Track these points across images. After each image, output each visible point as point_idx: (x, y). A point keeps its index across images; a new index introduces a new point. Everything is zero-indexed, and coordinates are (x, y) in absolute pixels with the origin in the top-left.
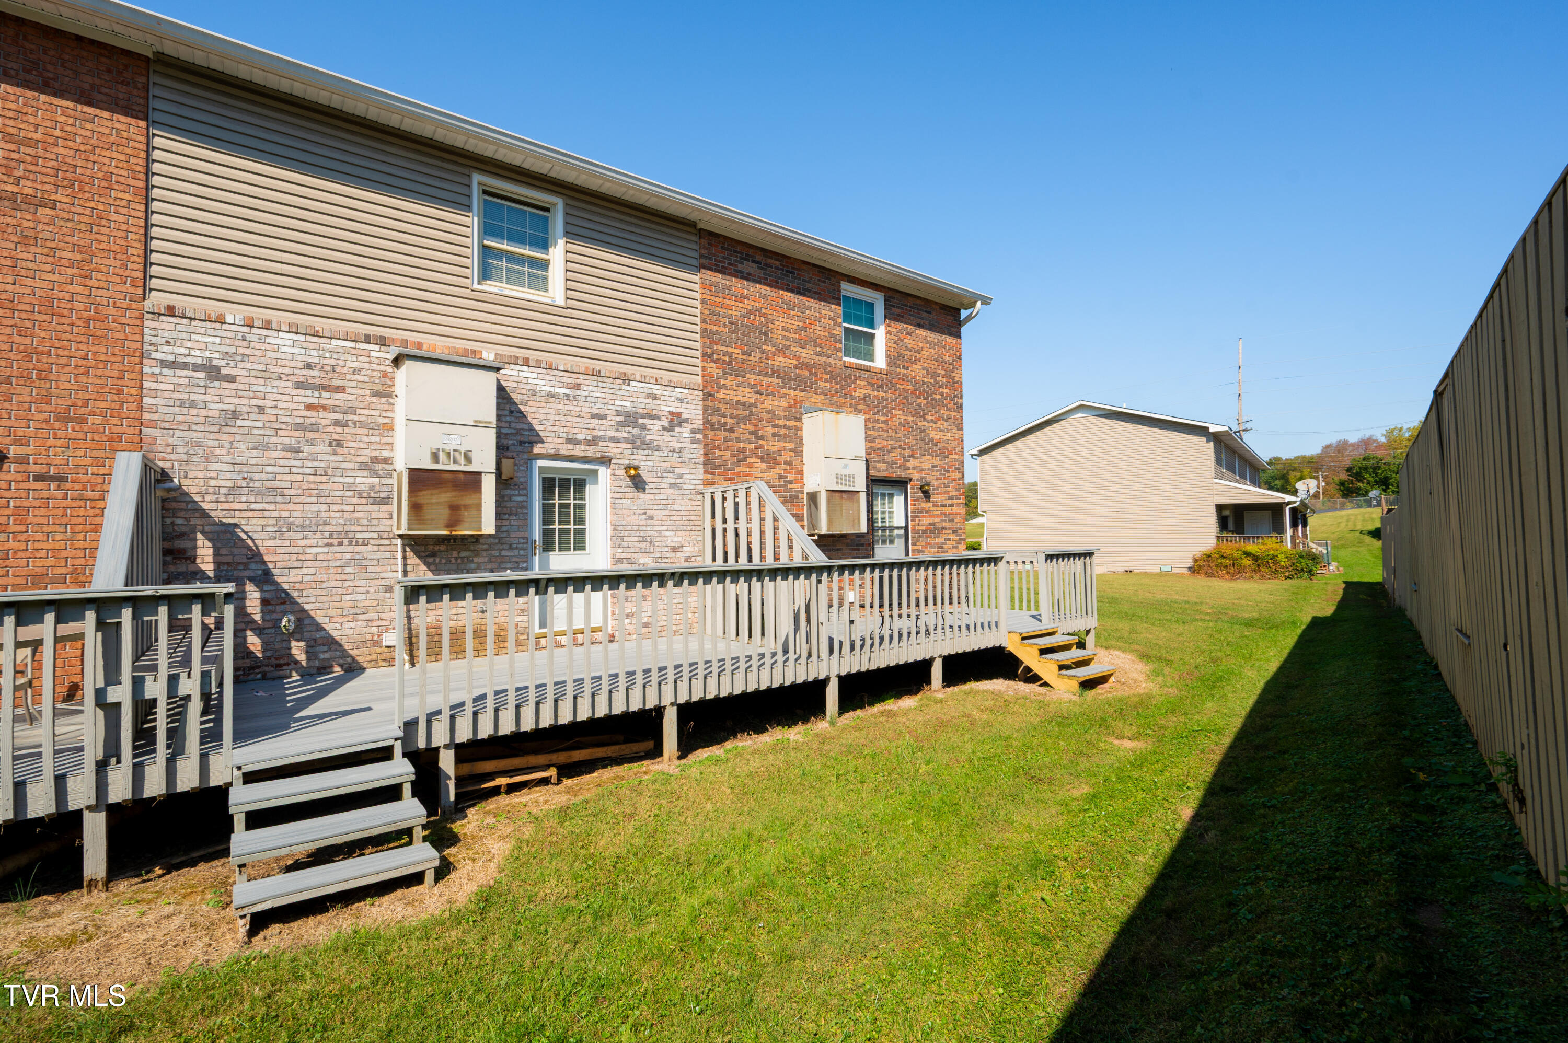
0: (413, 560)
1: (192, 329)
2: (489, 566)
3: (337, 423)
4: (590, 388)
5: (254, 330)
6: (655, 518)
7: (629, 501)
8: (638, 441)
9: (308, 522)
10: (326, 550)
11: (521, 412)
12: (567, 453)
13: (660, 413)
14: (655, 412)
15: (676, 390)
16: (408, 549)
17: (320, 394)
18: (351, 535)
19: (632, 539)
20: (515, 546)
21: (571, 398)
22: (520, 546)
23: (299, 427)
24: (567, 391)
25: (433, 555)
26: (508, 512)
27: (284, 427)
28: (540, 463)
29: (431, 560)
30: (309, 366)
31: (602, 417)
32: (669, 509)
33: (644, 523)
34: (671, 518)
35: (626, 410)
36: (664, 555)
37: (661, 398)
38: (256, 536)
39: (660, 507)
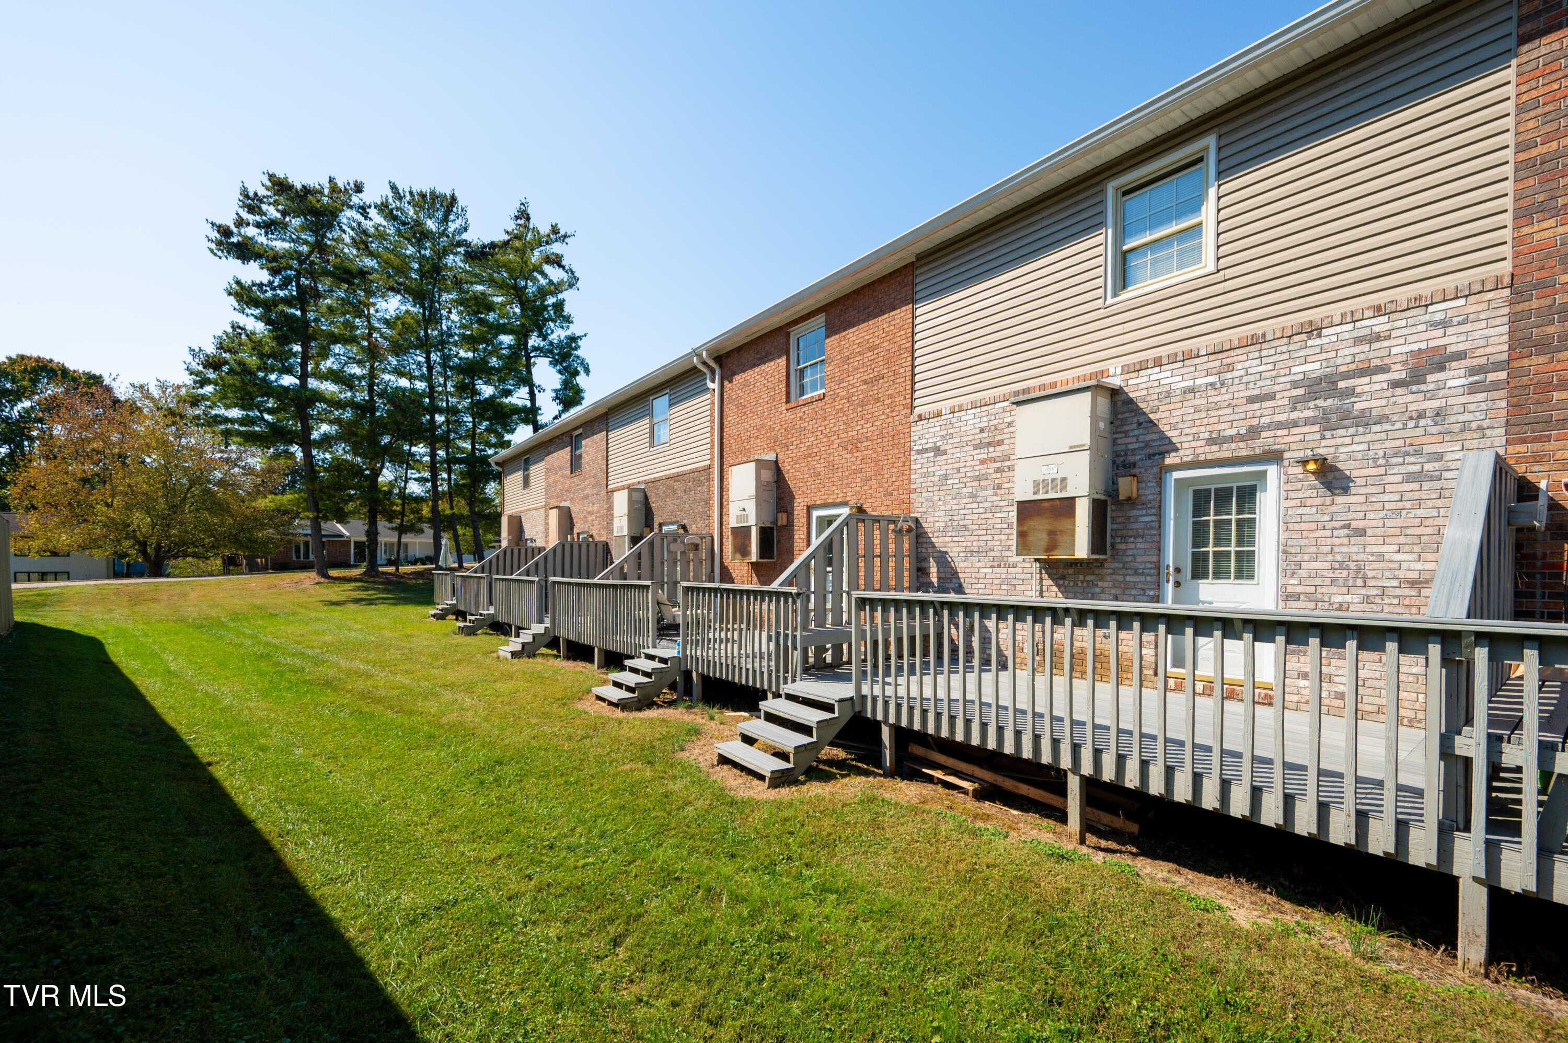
0: (1048, 582)
1: (929, 425)
2: (1113, 591)
3: (998, 470)
4: (1248, 364)
5: (957, 415)
6: (1369, 532)
7: (1314, 510)
8: (1334, 417)
9: (981, 550)
10: (990, 570)
11: (1151, 421)
12: (1209, 457)
13: (1386, 361)
14: (1377, 362)
15: (1432, 308)
16: (1044, 572)
17: (988, 449)
18: (1005, 559)
20: (1141, 571)
21: (1218, 385)
22: (1146, 571)
23: (975, 478)
24: (1212, 379)
25: (1063, 577)
26: (1133, 534)
27: (969, 480)
28: (1177, 475)
29: (1061, 582)
30: (981, 430)
31: (1271, 397)
32: (1404, 516)
33: (1346, 541)
34: (1409, 531)
35: (1313, 376)
36: (1390, 592)
37: (1390, 336)
38: (955, 560)
39: (1382, 514)
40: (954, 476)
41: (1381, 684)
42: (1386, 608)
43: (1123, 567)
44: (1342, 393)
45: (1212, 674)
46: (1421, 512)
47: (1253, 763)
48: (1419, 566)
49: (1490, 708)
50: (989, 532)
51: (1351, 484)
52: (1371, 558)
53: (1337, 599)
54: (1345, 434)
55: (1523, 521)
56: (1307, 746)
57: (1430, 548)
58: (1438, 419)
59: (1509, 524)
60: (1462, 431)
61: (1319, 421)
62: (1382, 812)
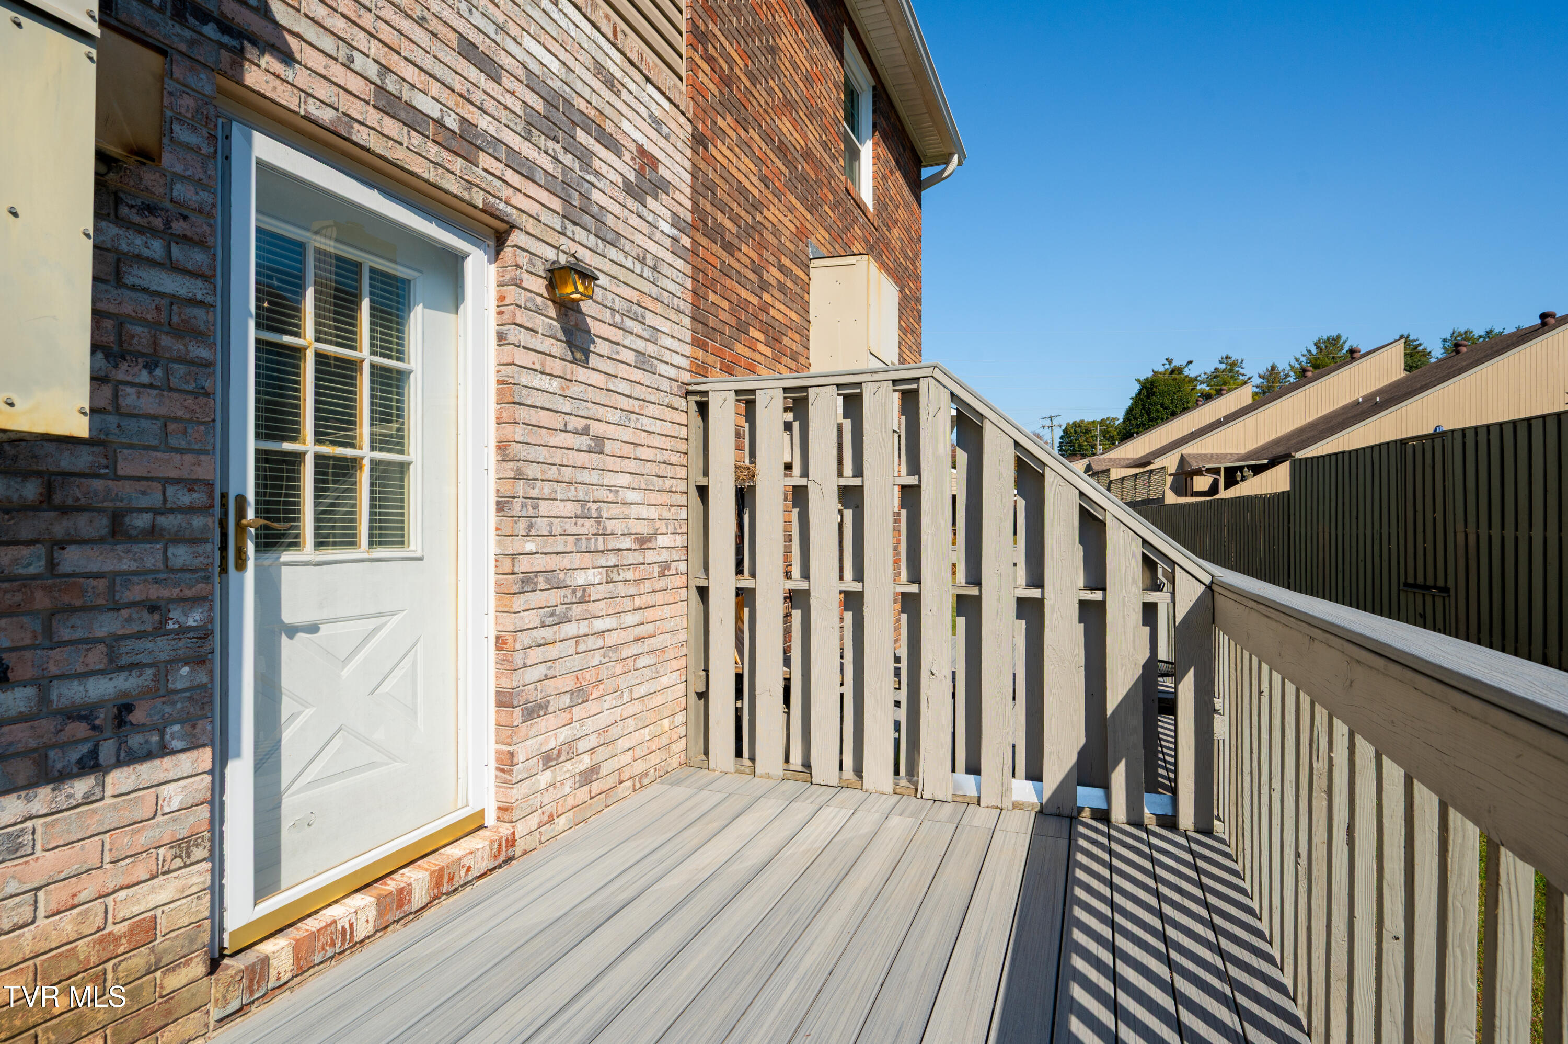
6: (607, 447)
7: (553, 385)
8: (575, 198)
13: (619, 137)
14: (610, 128)
15: (650, 89)
20: (142, 521)
22: (168, 522)
32: (634, 424)
36: (624, 559)
37: (621, 93)
44: (581, 153)
48: (645, 512)
51: (592, 349)
52: (609, 497)
53: (580, 579)
54: (585, 242)
61: (558, 190)
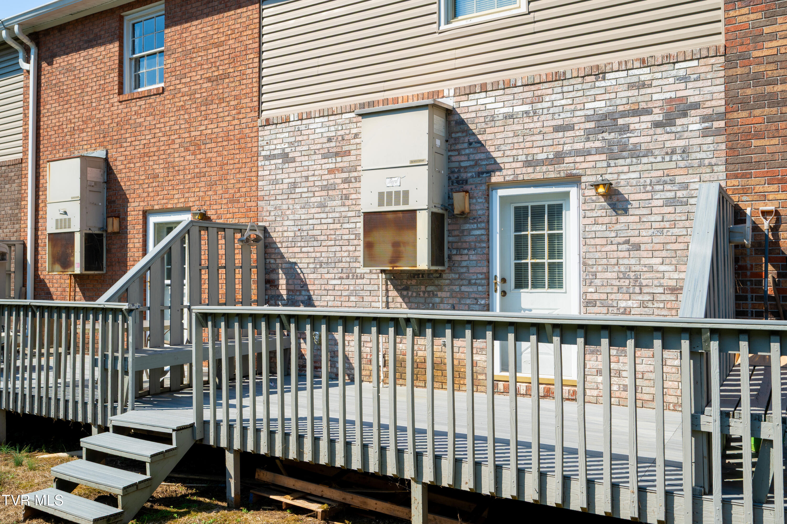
0: (393, 293)
1: (276, 131)
2: (451, 301)
3: (346, 181)
4: (553, 97)
5: (304, 122)
6: (643, 247)
7: (604, 227)
8: (616, 149)
9: (330, 261)
10: (338, 282)
11: (479, 142)
12: (526, 177)
13: (650, 105)
14: (643, 105)
15: (677, 66)
16: (389, 283)
17: (336, 159)
18: (353, 271)
19: (608, 275)
20: (473, 281)
21: (531, 114)
22: (478, 281)
23: (325, 188)
24: (526, 108)
25: (407, 288)
26: (467, 246)
27: (317, 189)
28: (502, 192)
29: (405, 293)
30: (330, 140)
31: (571, 127)
32: (665, 234)
33: (626, 254)
34: (669, 247)
35: (600, 112)
36: (658, 297)
37: (651, 84)
38: (304, 271)
39: (650, 232)
40: (303, 184)
41: (652, 376)
42: (656, 312)
43: (459, 278)
44: (621, 128)
45: (530, 376)
46: (676, 231)
47: (563, 455)
48: (676, 276)
49: (721, 391)
50: (337, 243)
51: (629, 206)
52: (645, 269)
53: (623, 304)
54: (624, 164)
55: (737, 240)
56: (602, 435)
57: (682, 261)
58: (685, 155)
59: (730, 242)
60: (699, 166)
61: (606, 151)
62: (655, 486)
